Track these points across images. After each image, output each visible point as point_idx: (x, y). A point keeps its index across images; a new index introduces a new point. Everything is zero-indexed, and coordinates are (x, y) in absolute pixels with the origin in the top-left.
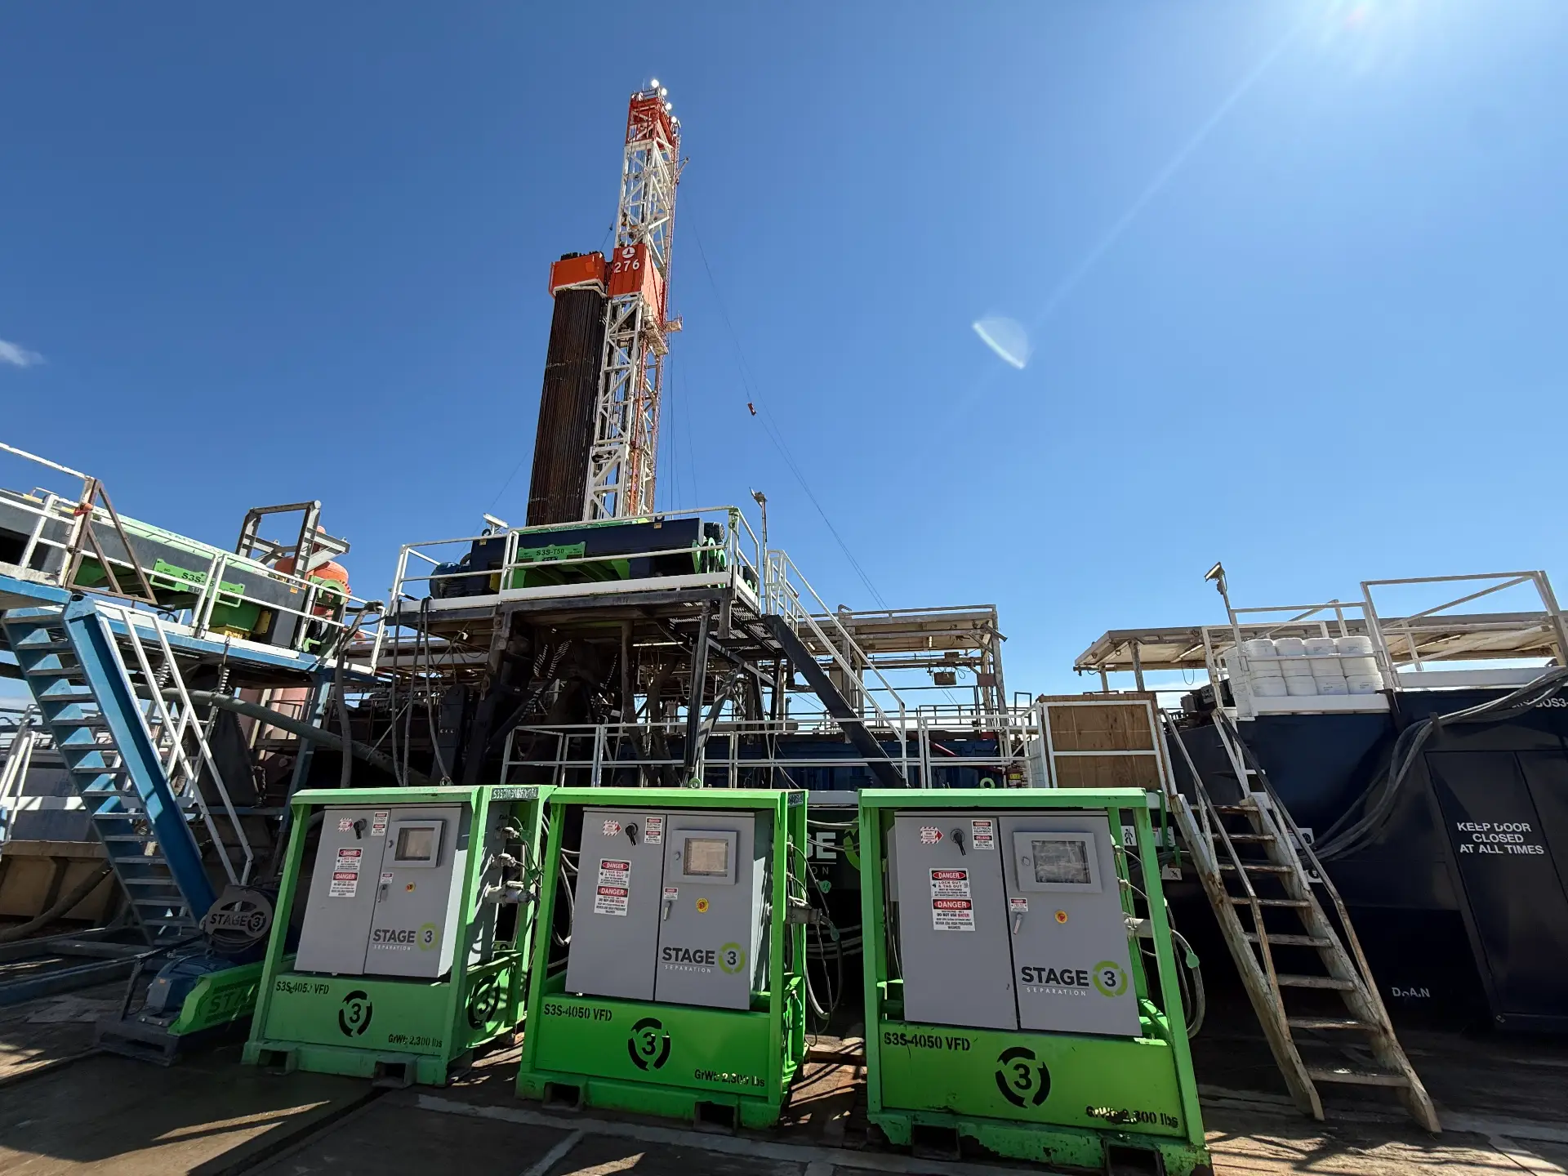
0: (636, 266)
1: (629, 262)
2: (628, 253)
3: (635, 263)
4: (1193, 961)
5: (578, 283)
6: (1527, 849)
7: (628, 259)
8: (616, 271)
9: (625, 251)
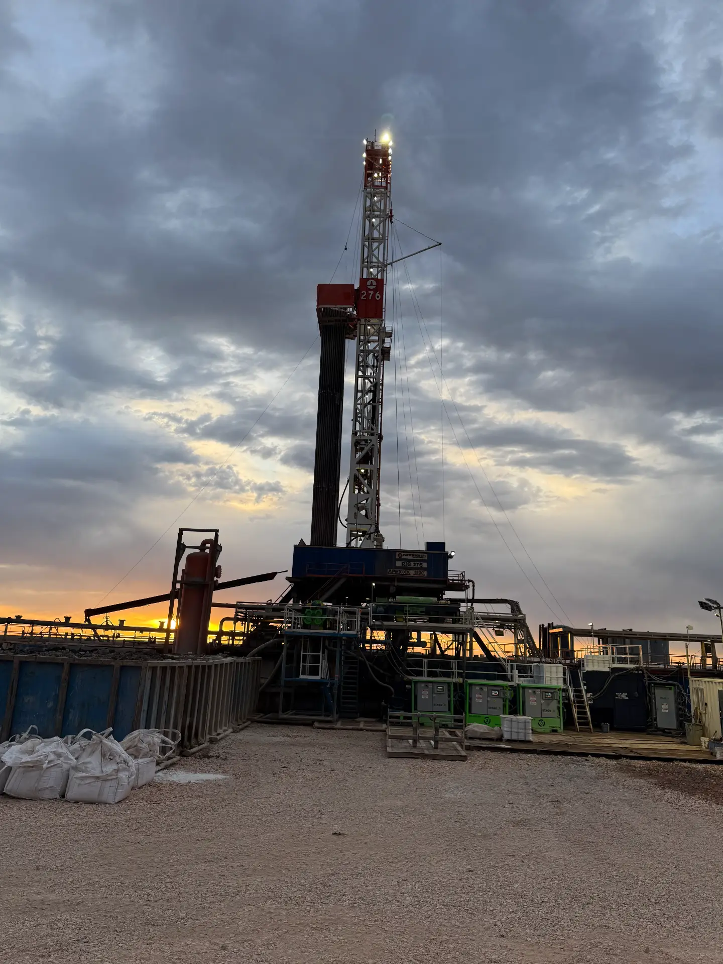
0: (378, 297)
1: (372, 292)
2: (371, 284)
3: (377, 295)
4: (565, 710)
5: (338, 306)
6: (626, 698)
7: (371, 290)
8: (362, 298)
9: (369, 283)
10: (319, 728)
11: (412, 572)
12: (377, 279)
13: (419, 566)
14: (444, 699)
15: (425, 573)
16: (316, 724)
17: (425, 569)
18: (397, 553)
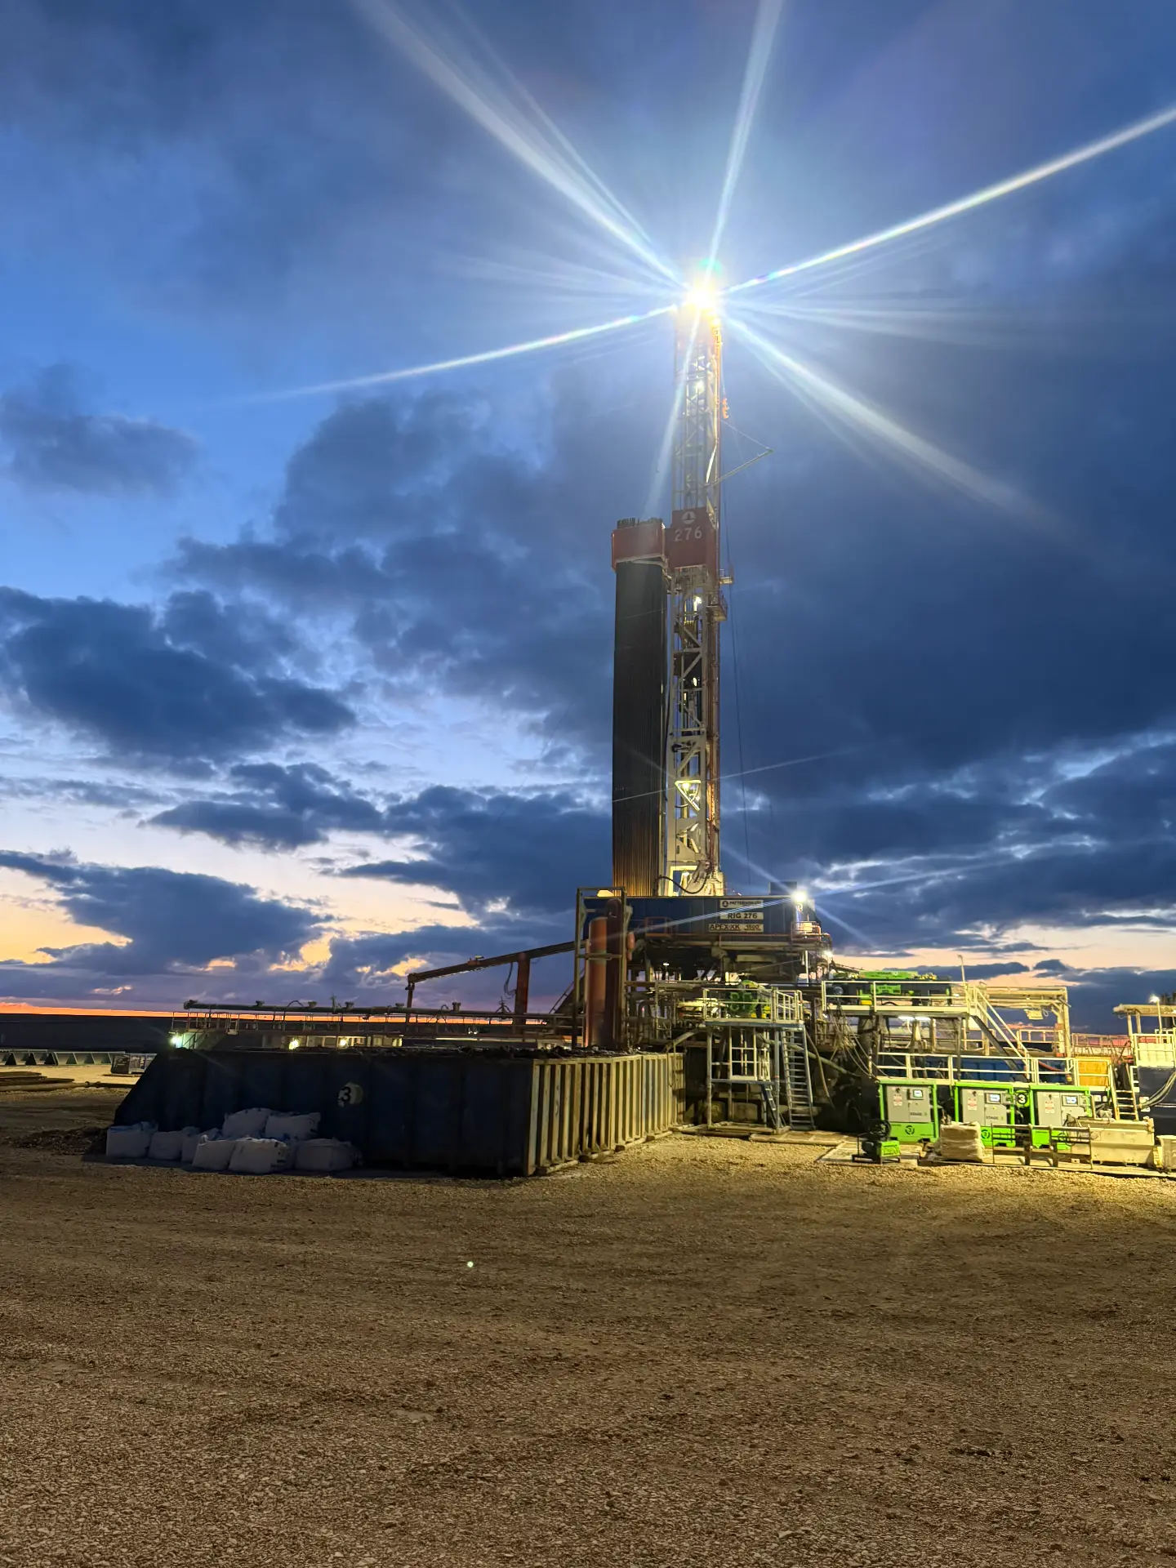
0: (698, 534)
1: (690, 529)
2: (689, 518)
3: (696, 531)
7: (688, 526)
8: (677, 540)
9: (685, 516)
10: (756, 1141)
11: (742, 927)
12: (697, 508)
13: (752, 918)
14: (926, 1107)
15: (761, 927)
16: (753, 1136)
17: (760, 922)
18: (722, 901)
